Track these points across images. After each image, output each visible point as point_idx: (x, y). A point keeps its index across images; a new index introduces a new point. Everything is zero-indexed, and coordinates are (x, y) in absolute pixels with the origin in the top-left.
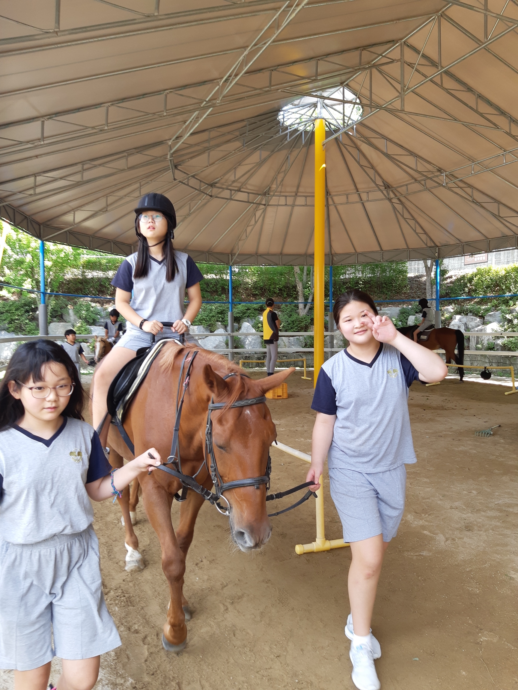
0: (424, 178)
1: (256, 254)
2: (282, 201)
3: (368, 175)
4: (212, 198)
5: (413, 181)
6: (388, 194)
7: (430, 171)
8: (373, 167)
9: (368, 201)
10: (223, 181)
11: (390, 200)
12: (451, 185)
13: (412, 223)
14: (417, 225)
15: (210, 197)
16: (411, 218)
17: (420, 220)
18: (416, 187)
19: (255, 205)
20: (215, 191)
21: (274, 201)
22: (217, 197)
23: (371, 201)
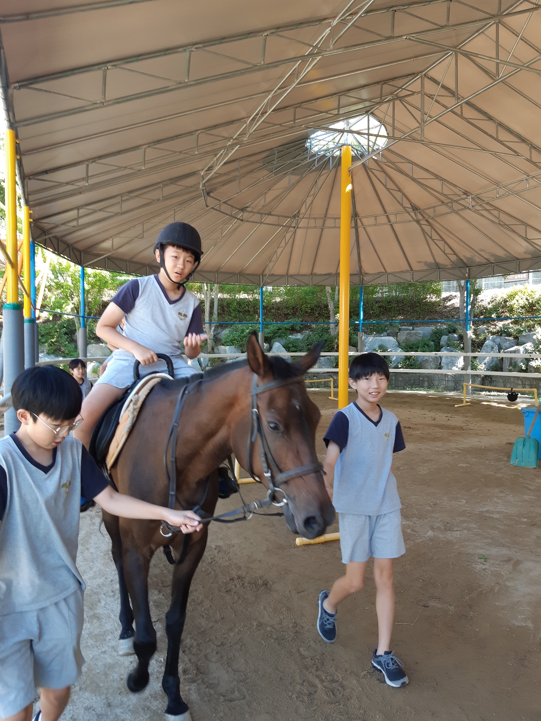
0: (450, 201)
1: (287, 274)
2: (312, 223)
3: (395, 198)
4: (243, 222)
5: (441, 203)
6: (416, 216)
7: (457, 194)
8: (400, 190)
9: (396, 222)
10: (253, 205)
11: (418, 221)
12: (478, 208)
13: (441, 244)
14: (446, 246)
15: (240, 221)
16: (440, 239)
17: (449, 241)
18: (443, 209)
19: (285, 228)
20: (246, 215)
21: (303, 223)
22: (247, 221)
23: (399, 223)
